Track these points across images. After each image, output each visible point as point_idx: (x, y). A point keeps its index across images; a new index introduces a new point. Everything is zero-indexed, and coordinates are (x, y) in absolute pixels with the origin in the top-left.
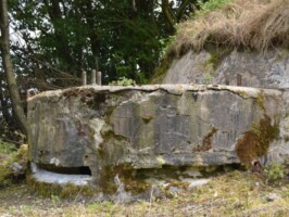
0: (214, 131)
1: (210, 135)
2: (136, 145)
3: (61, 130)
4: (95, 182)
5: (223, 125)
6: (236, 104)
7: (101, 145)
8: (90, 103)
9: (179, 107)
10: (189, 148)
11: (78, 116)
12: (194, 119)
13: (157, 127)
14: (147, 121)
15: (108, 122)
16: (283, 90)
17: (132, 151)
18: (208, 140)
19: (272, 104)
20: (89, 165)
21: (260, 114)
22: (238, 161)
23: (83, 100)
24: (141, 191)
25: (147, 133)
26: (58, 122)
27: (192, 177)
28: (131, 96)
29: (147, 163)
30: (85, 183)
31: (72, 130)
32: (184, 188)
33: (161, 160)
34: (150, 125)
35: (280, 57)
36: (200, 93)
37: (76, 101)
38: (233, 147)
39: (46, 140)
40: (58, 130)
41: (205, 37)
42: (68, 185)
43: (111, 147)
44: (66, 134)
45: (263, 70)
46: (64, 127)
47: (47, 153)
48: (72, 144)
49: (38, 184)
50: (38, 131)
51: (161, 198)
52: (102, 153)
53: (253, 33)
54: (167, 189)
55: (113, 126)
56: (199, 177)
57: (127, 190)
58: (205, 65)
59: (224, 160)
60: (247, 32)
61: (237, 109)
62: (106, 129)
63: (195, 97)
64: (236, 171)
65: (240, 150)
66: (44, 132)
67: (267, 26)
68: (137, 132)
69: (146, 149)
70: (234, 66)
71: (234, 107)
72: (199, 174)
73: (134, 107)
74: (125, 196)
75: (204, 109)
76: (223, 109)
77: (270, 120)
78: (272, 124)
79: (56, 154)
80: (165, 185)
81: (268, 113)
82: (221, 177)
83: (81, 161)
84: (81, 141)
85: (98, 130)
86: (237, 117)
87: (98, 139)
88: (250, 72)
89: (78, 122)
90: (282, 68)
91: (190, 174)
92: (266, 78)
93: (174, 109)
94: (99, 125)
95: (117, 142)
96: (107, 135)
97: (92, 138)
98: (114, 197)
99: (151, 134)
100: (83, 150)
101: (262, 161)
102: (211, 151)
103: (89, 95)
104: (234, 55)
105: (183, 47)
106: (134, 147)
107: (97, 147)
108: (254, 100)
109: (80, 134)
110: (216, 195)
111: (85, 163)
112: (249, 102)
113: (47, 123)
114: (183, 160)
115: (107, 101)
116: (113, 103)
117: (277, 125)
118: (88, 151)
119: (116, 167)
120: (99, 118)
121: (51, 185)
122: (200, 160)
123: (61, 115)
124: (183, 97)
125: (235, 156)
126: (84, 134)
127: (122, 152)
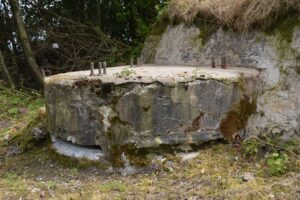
0: (202, 114)
1: (198, 118)
2: (138, 129)
3: (75, 115)
4: (106, 158)
5: (209, 109)
6: (220, 89)
7: (109, 129)
8: (98, 93)
9: (172, 97)
10: (181, 130)
11: (89, 103)
12: (185, 106)
13: (155, 114)
14: (146, 109)
15: (114, 110)
16: (260, 70)
17: (135, 134)
18: (196, 122)
19: (250, 85)
20: (100, 144)
21: (240, 95)
22: (221, 137)
23: (92, 90)
24: (143, 165)
25: (147, 119)
26: (72, 107)
27: (184, 152)
28: (132, 88)
29: (147, 143)
30: (97, 158)
31: (85, 115)
32: (178, 162)
33: (159, 141)
34: (149, 112)
35: (258, 40)
36: (190, 84)
37: (87, 90)
38: (218, 125)
39: (63, 121)
40: (73, 113)
41: (195, 14)
42: (84, 159)
43: (117, 130)
44: (80, 117)
45: (244, 50)
46: (78, 112)
47: (64, 131)
48: (85, 126)
49: (58, 155)
50: (55, 111)
51: (159, 171)
52: (110, 135)
53: (235, 17)
54: (164, 163)
55: (118, 113)
56: (190, 151)
57: (132, 165)
58: (195, 40)
59: (210, 137)
60: (231, 17)
61: (220, 94)
62: (113, 115)
63: (186, 88)
64: (221, 145)
65: (223, 128)
66: (61, 114)
67: (248, 12)
68: (138, 118)
69: (146, 132)
70: (219, 43)
71: (219, 92)
72: (189, 148)
73: (136, 98)
74: (130, 169)
75: (193, 97)
76: (209, 95)
77: (248, 98)
78: (250, 101)
79: (72, 134)
80: (163, 160)
81: (247, 93)
82: (208, 151)
83: (93, 141)
84: (92, 124)
85: (106, 116)
86: (221, 101)
87: (107, 123)
88: (233, 50)
89: (89, 109)
90: (260, 49)
91: (183, 149)
92: (246, 58)
93: (169, 98)
94: (107, 112)
95: (122, 126)
96: (114, 120)
97: (102, 123)
98: (121, 169)
99: (150, 120)
100: (95, 132)
101: (241, 133)
102: (199, 131)
103: (97, 86)
104: (220, 33)
105: (176, 17)
106: (136, 130)
107: (106, 130)
108: (235, 84)
109: (92, 118)
110: (203, 171)
111: (97, 143)
112: (231, 87)
113: (63, 107)
114: (176, 139)
115: (112, 92)
116: (118, 94)
117: (254, 102)
118: (99, 132)
119: (122, 147)
120: (107, 105)
121: (69, 157)
122: (190, 139)
123: (75, 101)
124: (176, 89)
125: (219, 132)
126: (94, 118)
127: (126, 135)
